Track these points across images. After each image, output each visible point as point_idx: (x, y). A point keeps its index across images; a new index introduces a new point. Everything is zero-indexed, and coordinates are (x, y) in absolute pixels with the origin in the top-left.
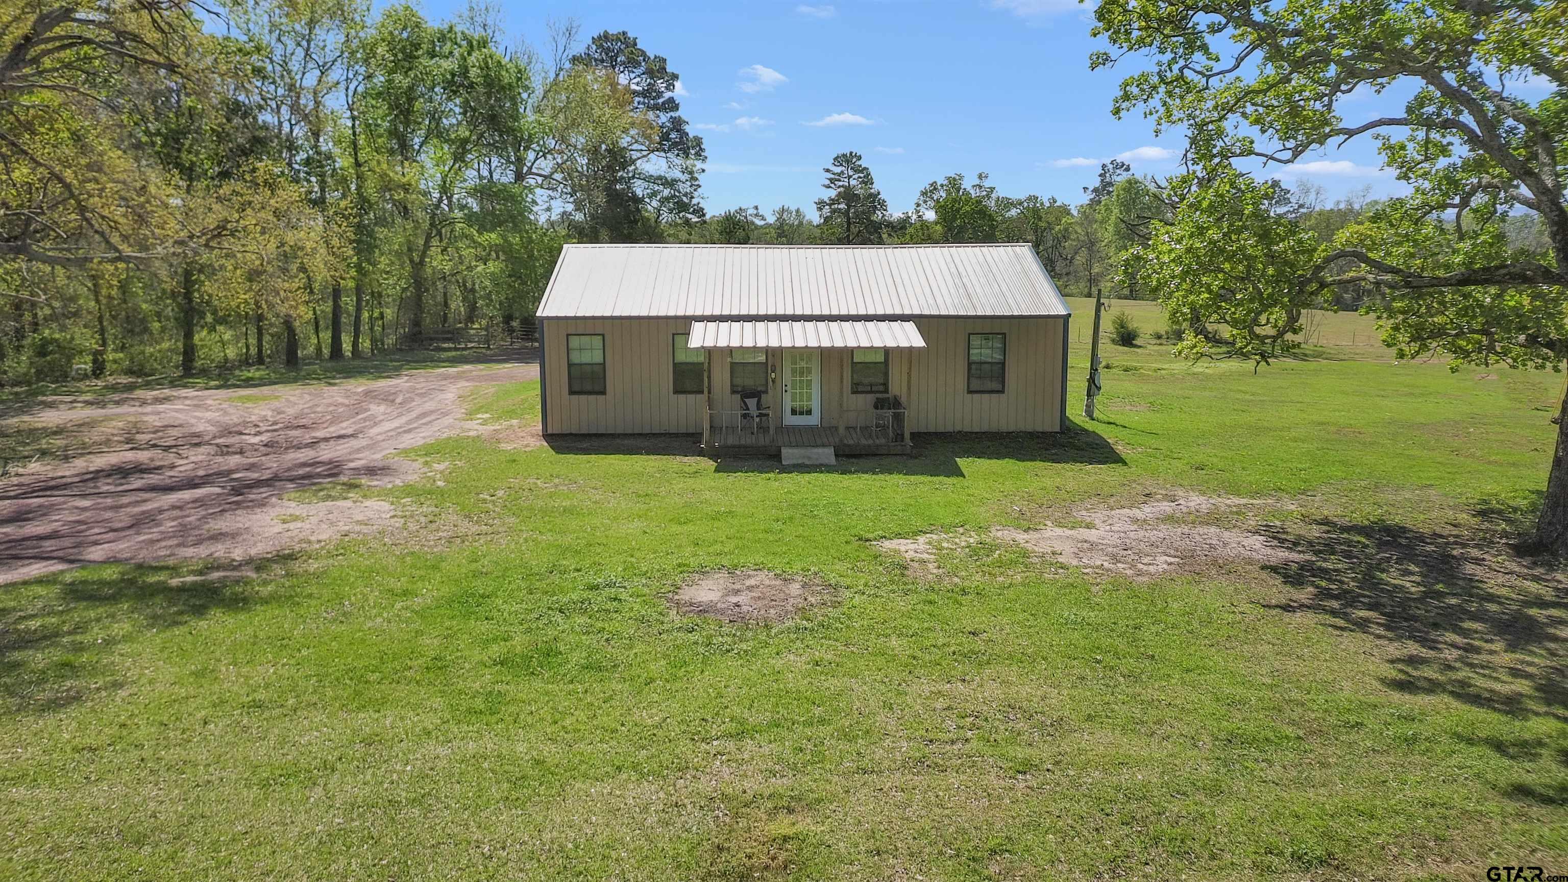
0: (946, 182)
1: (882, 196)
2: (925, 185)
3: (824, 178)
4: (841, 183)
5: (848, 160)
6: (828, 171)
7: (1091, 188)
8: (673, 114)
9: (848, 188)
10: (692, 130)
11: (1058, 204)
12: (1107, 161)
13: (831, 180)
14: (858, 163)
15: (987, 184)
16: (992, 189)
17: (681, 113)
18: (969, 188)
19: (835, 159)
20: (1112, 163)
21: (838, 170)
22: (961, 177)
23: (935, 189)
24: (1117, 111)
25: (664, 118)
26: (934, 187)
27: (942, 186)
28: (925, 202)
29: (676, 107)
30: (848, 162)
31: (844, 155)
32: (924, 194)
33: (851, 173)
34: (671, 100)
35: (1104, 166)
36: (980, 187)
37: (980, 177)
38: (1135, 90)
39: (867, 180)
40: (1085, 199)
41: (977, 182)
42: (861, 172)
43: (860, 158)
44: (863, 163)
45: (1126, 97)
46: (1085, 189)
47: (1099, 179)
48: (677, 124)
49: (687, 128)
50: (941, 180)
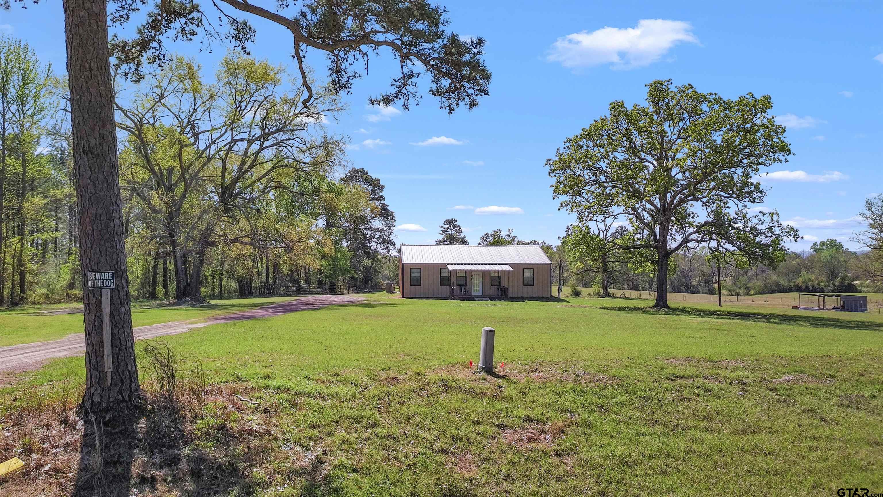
0: (493, 233)
1: (466, 239)
2: (482, 234)
3: (440, 230)
4: (447, 233)
5: (450, 222)
6: (441, 227)
7: (562, 237)
8: (382, 202)
9: (451, 235)
10: (390, 208)
11: (546, 245)
12: (569, 224)
13: (443, 231)
14: (456, 223)
15: (512, 234)
16: (515, 237)
17: (386, 202)
18: (504, 236)
19: (445, 222)
20: (571, 225)
21: (446, 226)
22: (500, 231)
23: (488, 236)
24: (559, 209)
25: (377, 203)
26: (487, 235)
27: (491, 235)
28: (483, 242)
29: (384, 199)
30: (451, 223)
31: (449, 220)
32: (482, 238)
33: (452, 228)
34: (381, 196)
35: (568, 227)
36: (509, 236)
37: (509, 231)
38: (564, 204)
39: (460, 231)
40: (559, 243)
41: (508, 233)
42: (457, 227)
43: (456, 221)
44: (458, 223)
45: (562, 206)
46: (559, 238)
47: (565, 233)
48: (384, 206)
49: (388, 208)
50: (490, 232)
